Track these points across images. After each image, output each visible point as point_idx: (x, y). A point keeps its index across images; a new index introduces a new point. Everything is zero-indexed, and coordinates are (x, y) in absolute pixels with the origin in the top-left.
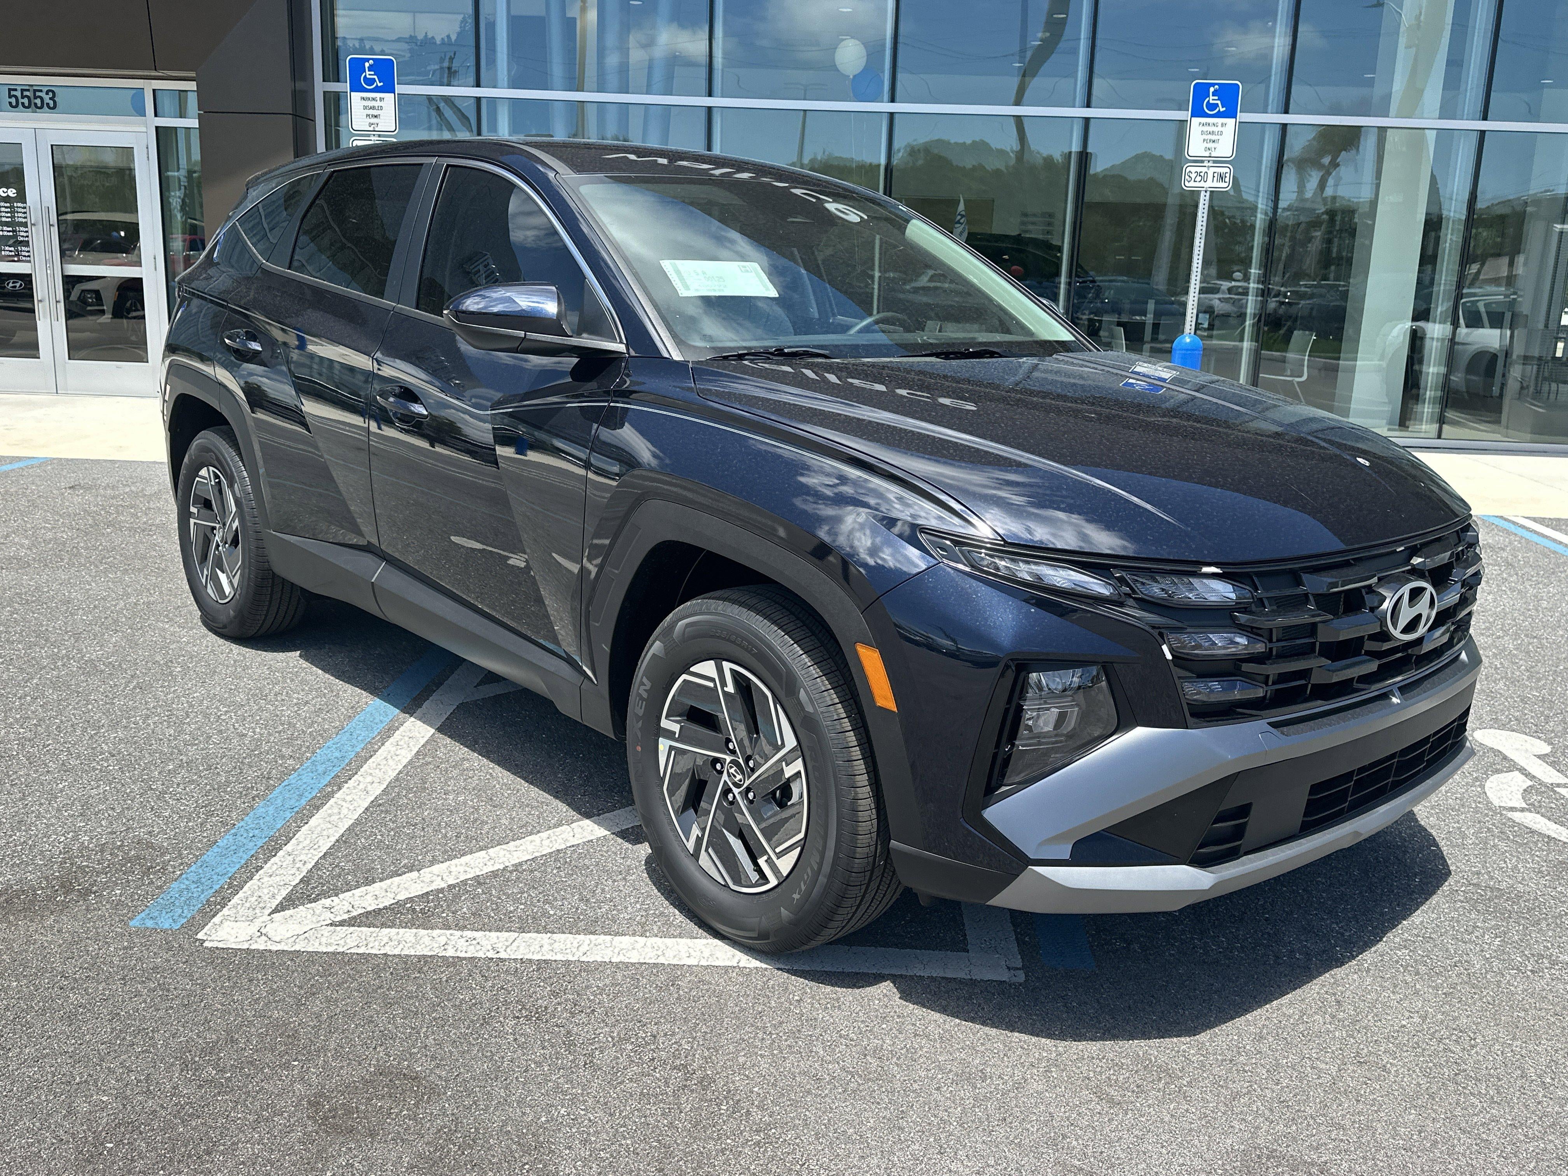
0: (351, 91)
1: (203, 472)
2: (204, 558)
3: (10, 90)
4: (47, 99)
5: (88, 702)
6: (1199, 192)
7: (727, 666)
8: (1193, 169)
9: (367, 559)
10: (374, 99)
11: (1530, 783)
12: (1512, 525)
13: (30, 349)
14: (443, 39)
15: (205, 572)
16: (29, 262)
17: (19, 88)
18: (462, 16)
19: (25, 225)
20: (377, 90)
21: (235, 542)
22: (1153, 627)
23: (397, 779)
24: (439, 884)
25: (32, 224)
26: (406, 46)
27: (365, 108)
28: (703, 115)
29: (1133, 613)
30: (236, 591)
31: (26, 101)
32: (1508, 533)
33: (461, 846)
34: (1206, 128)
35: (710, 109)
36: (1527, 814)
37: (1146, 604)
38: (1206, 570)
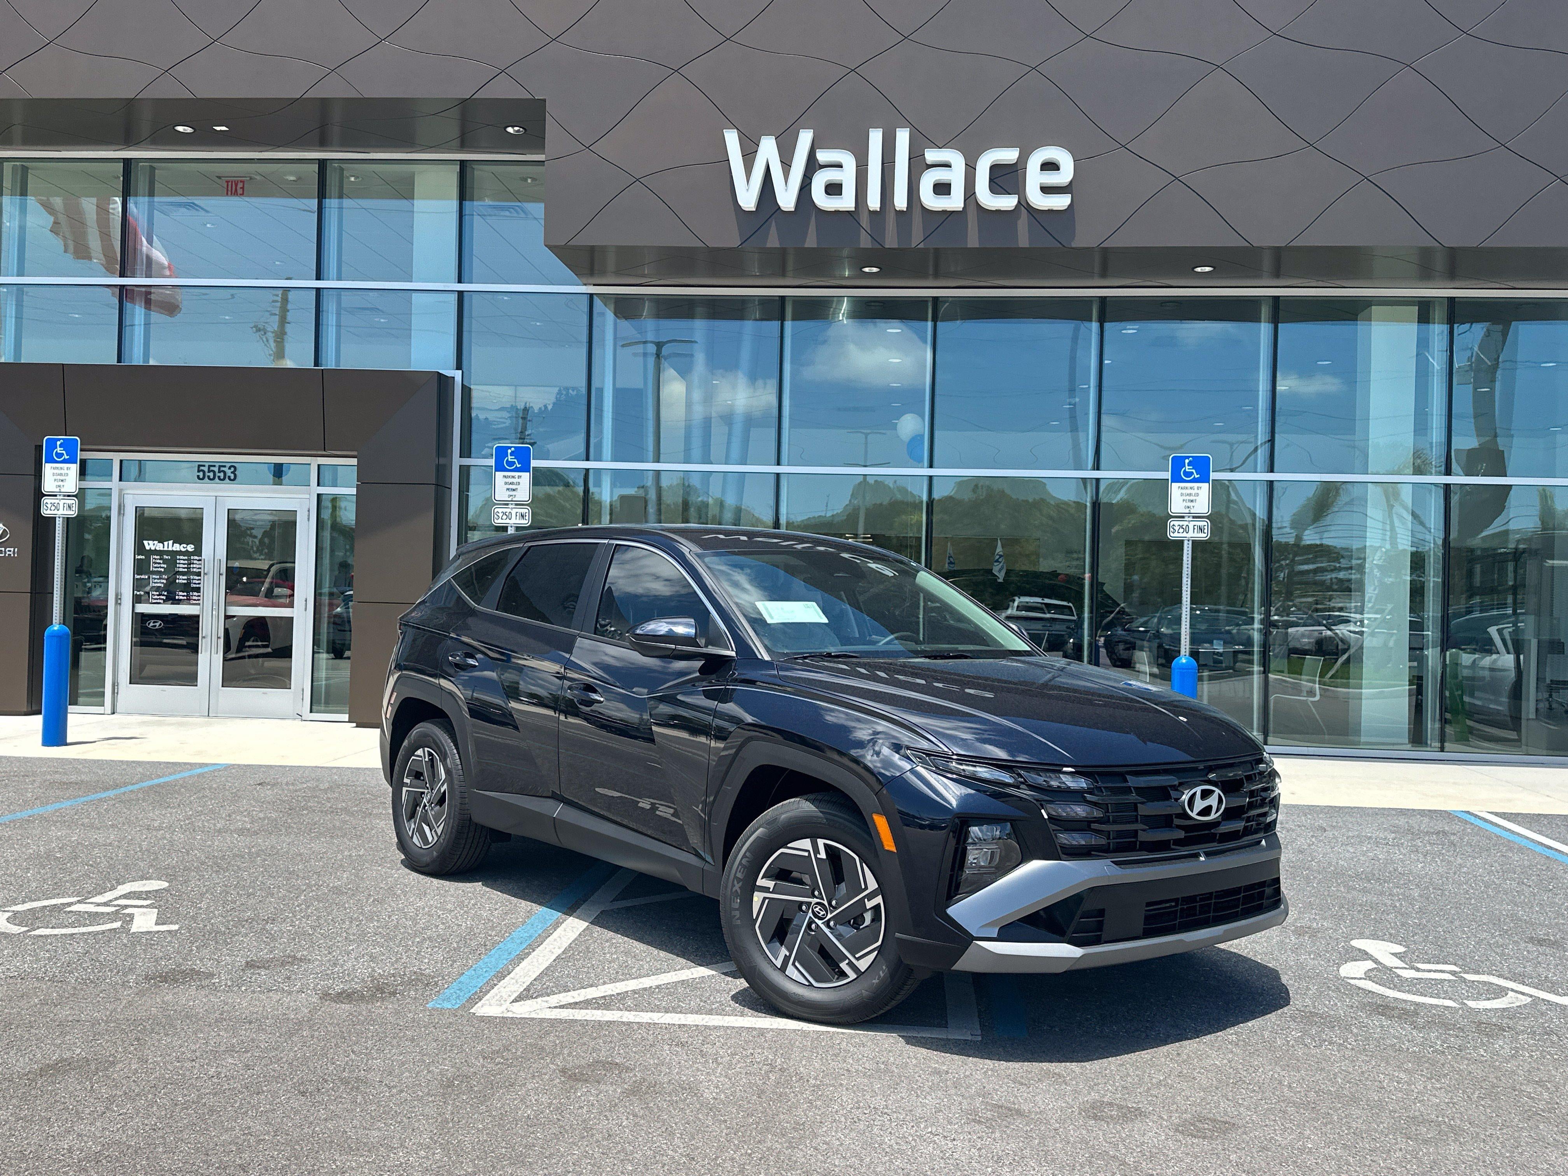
0: (496, 471)
1: (419, 752)
2: (412, 816)
3: (199, 466)
4: (229, 473)
5: (345, 909)
6: (1182, 542)
7: (821, 842)
8: (1176, 523)
9: (551, 802)
10: (513, 477)
11: (1375, 966)
12: (1473, 818)
13: (190, 679)
14: (540, 408)
15: (413, 826)
16: (199, 604)
17: (207, 464)
18: (557, 389)
19: (199, 574)
20: (517, 470)
21: (441, 801)
22: (1037, 800)
23: (570, 946)
24: (610, 993)
25: (205, 574)
26: (506, 414)
27: (506, 483)
28: (772, 481)
29: (1025, 793)
30: (439, 837)
31: (211, 475)
32: (1466, 822)
33: (620, 977)
34: (1184, 491)
35: (778, 475)
36: (1363, 981)
37: (1031, 787)
38: (1065, 769)
